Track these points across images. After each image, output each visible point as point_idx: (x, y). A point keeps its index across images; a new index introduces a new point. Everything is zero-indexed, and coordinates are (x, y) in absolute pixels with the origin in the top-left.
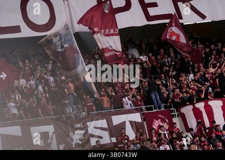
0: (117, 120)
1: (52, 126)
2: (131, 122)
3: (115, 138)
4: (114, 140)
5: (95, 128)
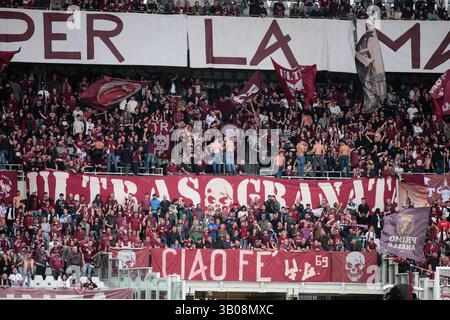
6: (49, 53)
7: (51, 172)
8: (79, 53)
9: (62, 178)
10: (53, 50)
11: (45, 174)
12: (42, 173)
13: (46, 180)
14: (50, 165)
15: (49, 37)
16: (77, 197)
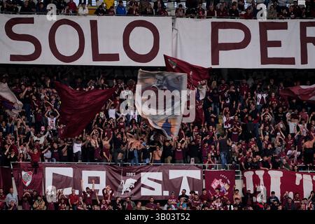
0: (174, 174)
1: (104, 172)
2: (188, 178)
3: (168, 192)
4: (166, 193)
5: (148, 178)
6: (265, 59)
7: (266, 171)
8: (294, 59)
9: (276, 176)
10: (269, 56)
11: (260, 173)
12: (258, 172)
13: (261, 179)
14: (265, 164)
15: (265, 44)
16: (291, 195)
